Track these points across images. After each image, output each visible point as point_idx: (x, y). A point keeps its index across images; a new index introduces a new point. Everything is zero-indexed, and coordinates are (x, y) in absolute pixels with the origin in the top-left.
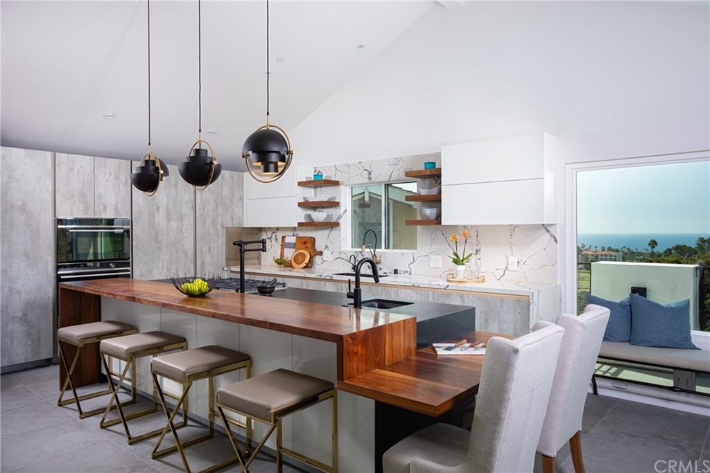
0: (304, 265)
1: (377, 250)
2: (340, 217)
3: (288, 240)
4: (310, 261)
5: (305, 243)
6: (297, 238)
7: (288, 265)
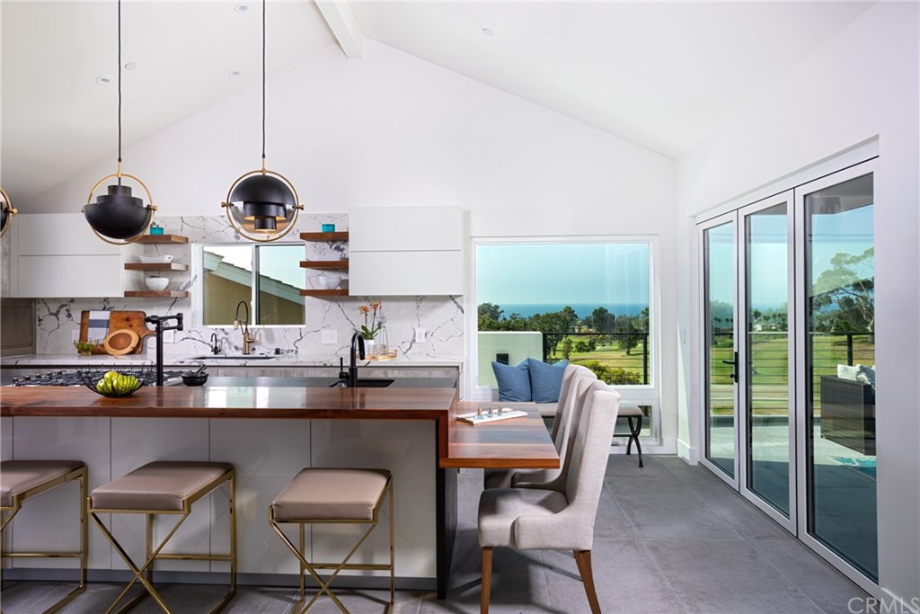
0: (129, 349)
1: (249, 327)
2: (189, 285)
3: (93, 316)
4: (138, 345)
5: (128, 320)
6: (112, 313)
7: (98, 351)
